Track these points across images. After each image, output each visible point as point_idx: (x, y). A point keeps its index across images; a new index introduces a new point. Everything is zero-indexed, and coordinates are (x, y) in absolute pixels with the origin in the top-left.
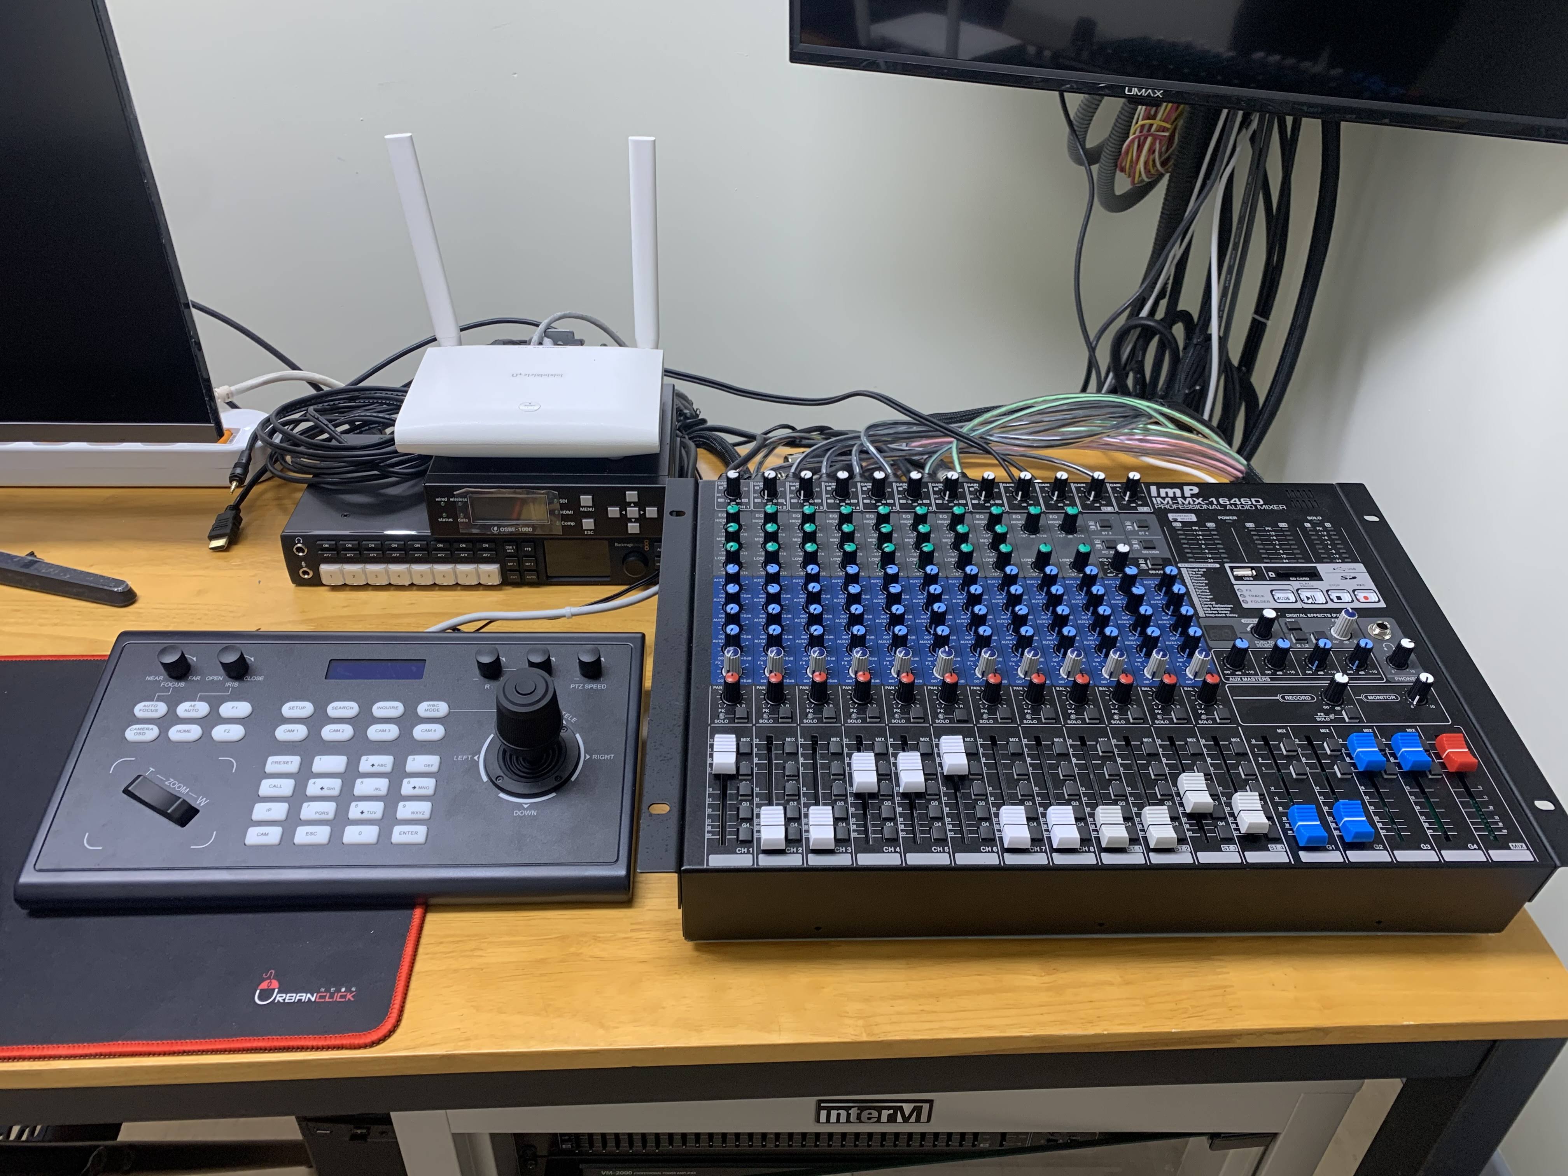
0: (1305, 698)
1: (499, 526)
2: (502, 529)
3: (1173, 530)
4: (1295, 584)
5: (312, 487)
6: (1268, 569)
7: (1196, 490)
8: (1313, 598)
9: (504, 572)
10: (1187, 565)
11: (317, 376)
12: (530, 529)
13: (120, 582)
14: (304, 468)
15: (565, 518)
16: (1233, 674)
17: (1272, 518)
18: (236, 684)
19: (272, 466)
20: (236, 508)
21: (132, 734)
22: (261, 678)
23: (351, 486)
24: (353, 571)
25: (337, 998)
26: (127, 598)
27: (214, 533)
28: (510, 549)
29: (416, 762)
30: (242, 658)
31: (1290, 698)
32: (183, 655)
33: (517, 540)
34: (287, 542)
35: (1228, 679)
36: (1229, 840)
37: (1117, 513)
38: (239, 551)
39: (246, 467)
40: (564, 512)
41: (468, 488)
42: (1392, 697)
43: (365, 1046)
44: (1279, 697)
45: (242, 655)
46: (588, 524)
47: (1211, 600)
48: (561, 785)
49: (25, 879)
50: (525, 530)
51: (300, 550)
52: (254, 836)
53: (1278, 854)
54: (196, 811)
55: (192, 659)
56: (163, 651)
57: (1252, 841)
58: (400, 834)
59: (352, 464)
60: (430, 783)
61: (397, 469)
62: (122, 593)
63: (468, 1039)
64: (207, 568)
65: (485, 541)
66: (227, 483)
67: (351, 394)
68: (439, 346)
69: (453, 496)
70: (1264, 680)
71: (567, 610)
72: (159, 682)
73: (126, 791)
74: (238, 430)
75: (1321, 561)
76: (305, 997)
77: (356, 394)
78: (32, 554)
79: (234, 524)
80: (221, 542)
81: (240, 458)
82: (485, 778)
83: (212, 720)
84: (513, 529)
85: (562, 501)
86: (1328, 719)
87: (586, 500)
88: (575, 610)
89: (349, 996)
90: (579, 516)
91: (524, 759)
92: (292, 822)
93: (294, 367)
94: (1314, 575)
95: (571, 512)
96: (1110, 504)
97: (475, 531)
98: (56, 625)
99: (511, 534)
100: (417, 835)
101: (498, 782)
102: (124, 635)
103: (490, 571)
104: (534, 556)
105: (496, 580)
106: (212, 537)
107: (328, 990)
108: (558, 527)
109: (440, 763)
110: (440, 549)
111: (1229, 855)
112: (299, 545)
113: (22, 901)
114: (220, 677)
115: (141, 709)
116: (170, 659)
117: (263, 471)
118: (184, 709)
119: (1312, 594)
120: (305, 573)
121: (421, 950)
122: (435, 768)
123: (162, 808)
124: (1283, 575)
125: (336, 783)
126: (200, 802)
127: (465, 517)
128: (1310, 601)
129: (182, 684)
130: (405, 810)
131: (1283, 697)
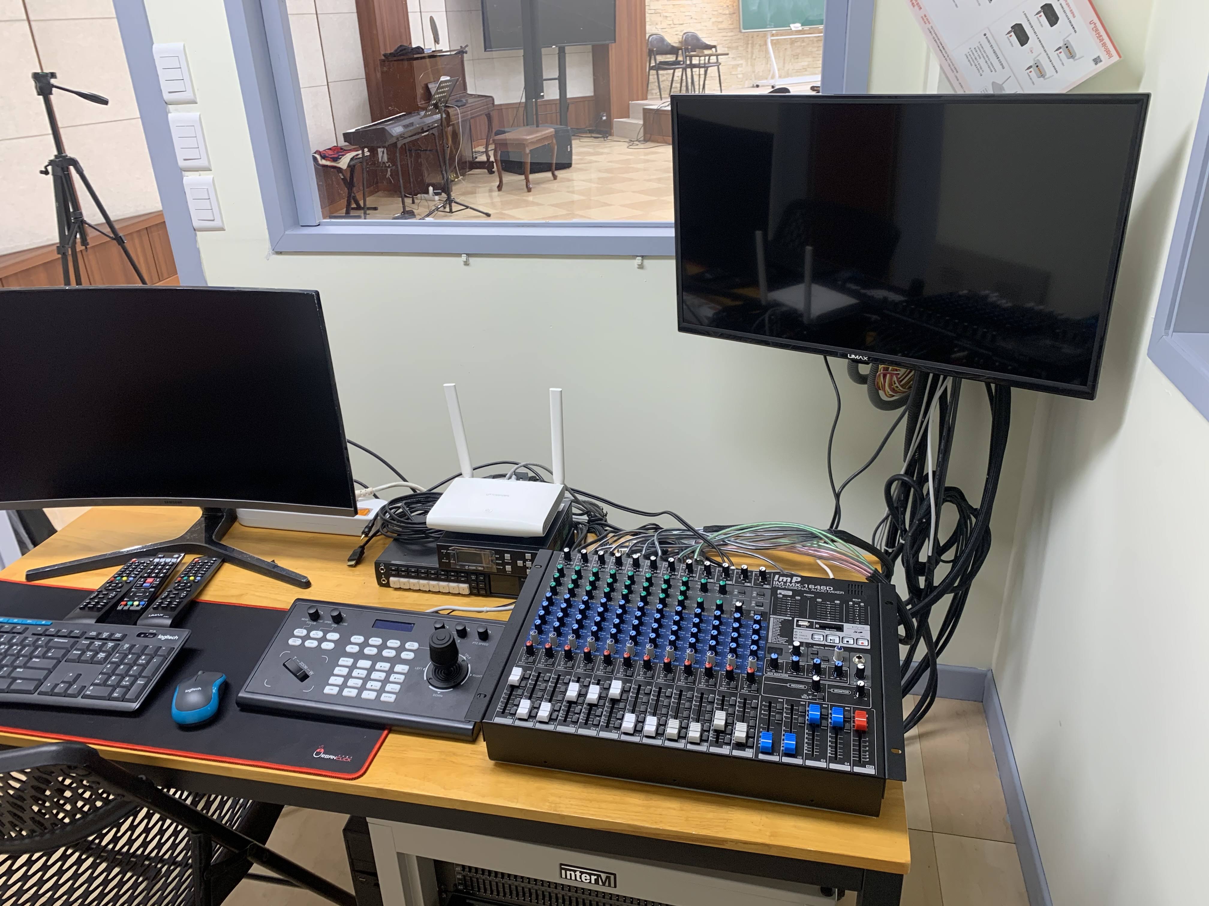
0: (802, 687)
1: (469, 566)
2: (470, 567)
3: (776, 598)
4: (827, 632)
5: (396, 540)
6: (816, 623)
7: (799, 579)
8: (834, 640)
9: (471, 588)
10: (775, 616)
11: (414, 485)
12: (482, 569)
13: (305, 577)
14: (393, 532)
15: (498, 564)
16: (771, 671)
17: (834, 597)
18: (336, 626)
19: (382, 530)
20: (363, 547)
21: (291, 642)
22: (346, 624)
23: (412, 541)
24: (403, 581)
25: (344, 760)
26: (307, 585)
27: (351, 558)
28: (473, 577)
29: (399, 668)
30: (340, 614)
31: (793, 686)
32: (317, 610)
33: (477, 573)
34: (377, 565)
35: (766, 673)
36: (729, 744)
37: (752, 587)
38: (359, 567)
39: (370, 529)
40: (498, 561)
41: (455, 546)
42: (847, 692)
43: (349, 779)
44: (788, 685)
45: (340, 613)
46: (508, 568)
47: (778, 635)
48: (456, 686)
49: (240, 695)
50: (480, 568)
51: (382, 569)
52: (328, 690)
53: (748, 753)
54: (308, 677)
55: (321, 613)
56: (310, 608)
57: (740, 746)
58: (384, 697)
59: (413, 531)
60: (403, 677)
61: (432, 535)
62: (305, 582)
63: (389, 784)
64: (344, 575)
65: (462, 572)
66: (361, 535)
67: (427, 495)
68: (463, 477)
69: (449, 550)
70: (785, 676)
71: (484, 609)
72: (306, 621)
73: (284, 665)
74: (372, 509)
75: (847, 622)
76: (332, 757)
77: (428, 495)
78: (273, 561)
79: (360, 555)
80: (353, 563)
81: (369, 524)
82: (425, 678)
83: (324, 639)
84: (474, 568)
85: (496, 556)
86: (808, 698)
87: (507, 556)
88: (488, 609)
89: (349, 760)
90: (504, 564)
91: (444, 673)
92: (344, 686)
93: (405, 480)
94: (840, 629)
95: (501, 562)
96: (750, 582)
97: (458, 567)
98: (276, 594)
99: (474, 570)
100: (391, 698)
101: (430, 681)
102: (298, 600)
103: (464, 587)
104: (484, 581)
105: (467, 592)
106: (349, 560)
107: (341, 756)
108: (494, 569)
109: (409, 670)
110: (443, 575)
111: (725, 750)
112: (382, 567)
113: (238, 704)
114: (330, 622)
115: (297, 632)
116: (312, 611)
117: (378, 531)
118: (313, 634)
119: (834, 638)
120: (384, 580)
121: (382, 747)
122: (406, 671)
123: (295, 673)
124: (823, 627)
125: (365, 672)
126: (311, 673)
127: (454, 560)
128: (832, 641)
129: (315, 623)
130: (389, 687)
131: (790, 685)
